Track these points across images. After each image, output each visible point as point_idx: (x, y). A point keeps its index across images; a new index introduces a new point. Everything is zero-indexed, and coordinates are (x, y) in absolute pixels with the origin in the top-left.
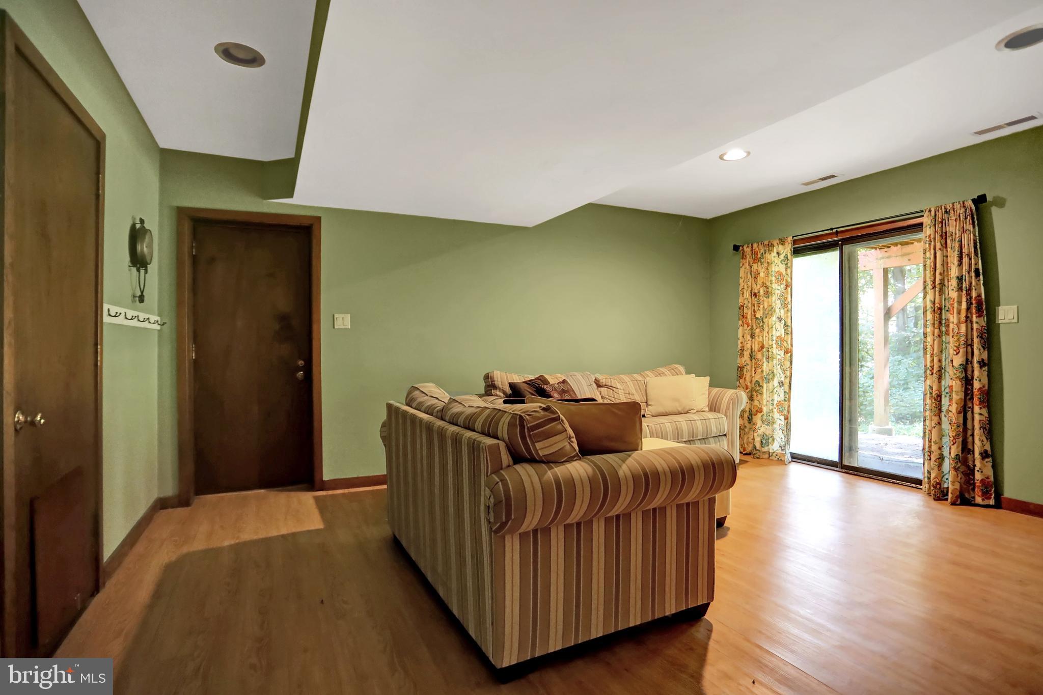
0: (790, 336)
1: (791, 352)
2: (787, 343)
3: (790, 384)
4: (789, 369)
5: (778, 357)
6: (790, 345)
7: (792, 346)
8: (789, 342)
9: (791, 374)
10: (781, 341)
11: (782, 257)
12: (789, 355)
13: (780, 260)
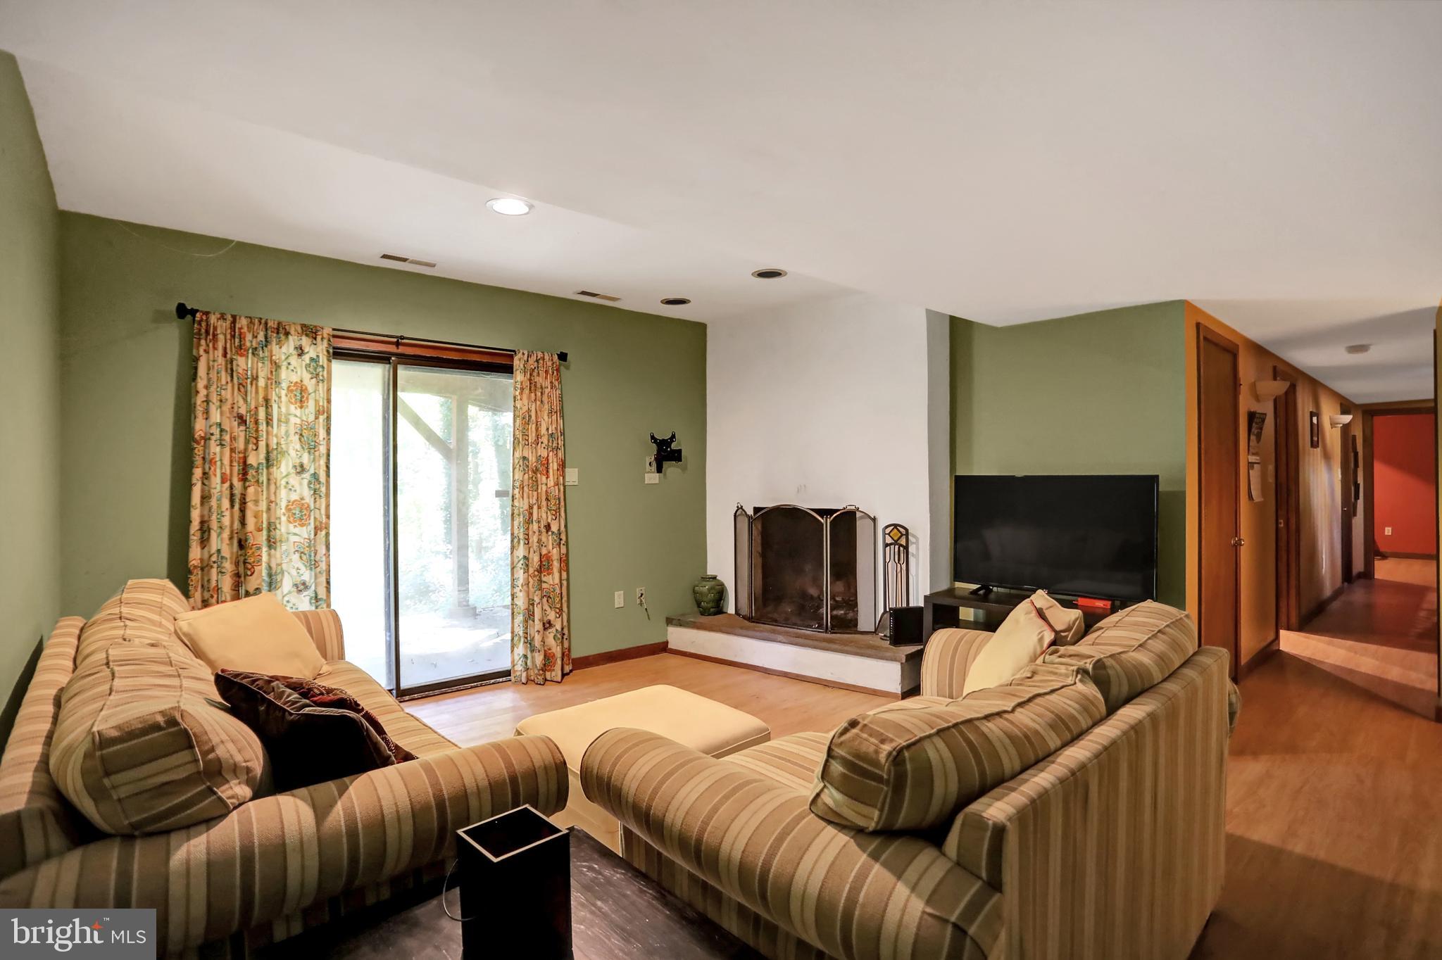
0: (323, 500)
1: (327, 527)
2: (320, 513)
3: (328, 583)
4: (324, 559)
5: (293, 538)
6: (324, 517)
7: (328, 517)
8: (323, 511)
9: (329, 566)
10: (300, 513)
11: (306, 358)
12: (324, 533)
13: (304, 363)
